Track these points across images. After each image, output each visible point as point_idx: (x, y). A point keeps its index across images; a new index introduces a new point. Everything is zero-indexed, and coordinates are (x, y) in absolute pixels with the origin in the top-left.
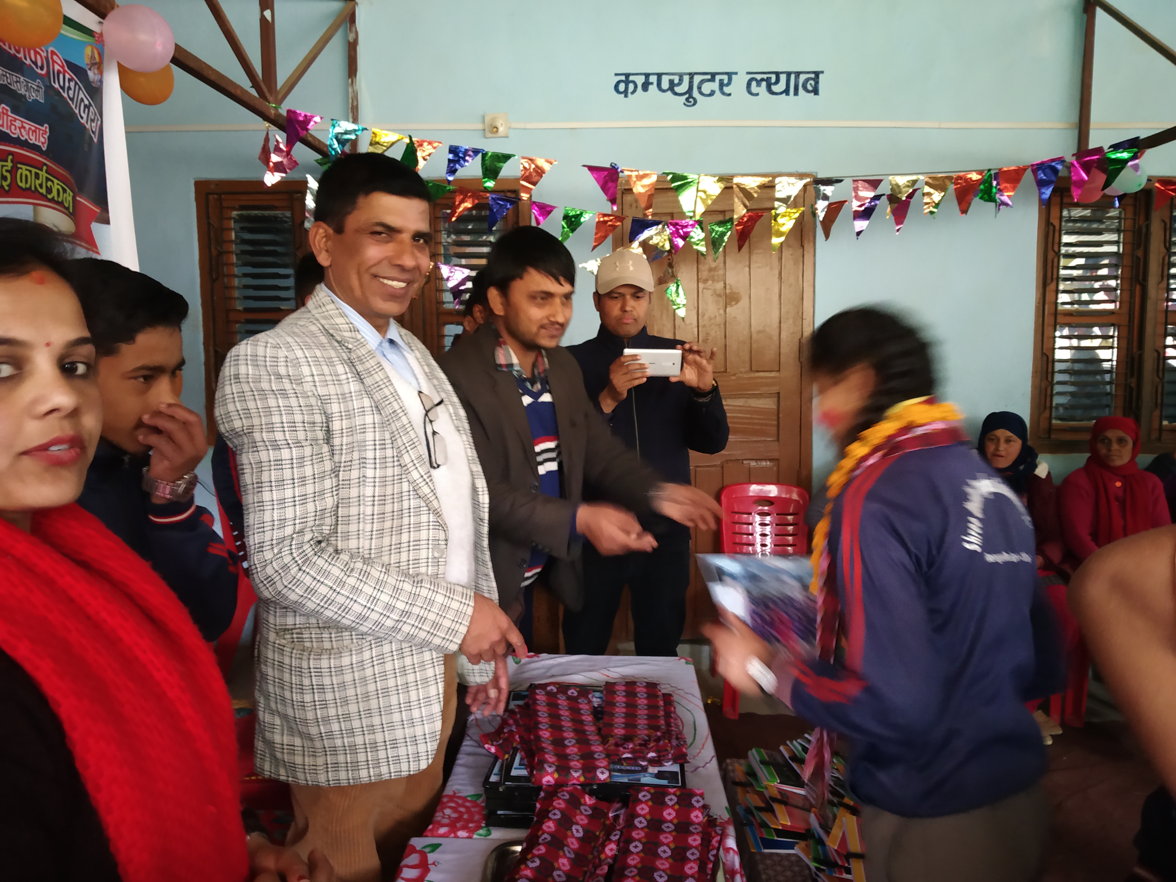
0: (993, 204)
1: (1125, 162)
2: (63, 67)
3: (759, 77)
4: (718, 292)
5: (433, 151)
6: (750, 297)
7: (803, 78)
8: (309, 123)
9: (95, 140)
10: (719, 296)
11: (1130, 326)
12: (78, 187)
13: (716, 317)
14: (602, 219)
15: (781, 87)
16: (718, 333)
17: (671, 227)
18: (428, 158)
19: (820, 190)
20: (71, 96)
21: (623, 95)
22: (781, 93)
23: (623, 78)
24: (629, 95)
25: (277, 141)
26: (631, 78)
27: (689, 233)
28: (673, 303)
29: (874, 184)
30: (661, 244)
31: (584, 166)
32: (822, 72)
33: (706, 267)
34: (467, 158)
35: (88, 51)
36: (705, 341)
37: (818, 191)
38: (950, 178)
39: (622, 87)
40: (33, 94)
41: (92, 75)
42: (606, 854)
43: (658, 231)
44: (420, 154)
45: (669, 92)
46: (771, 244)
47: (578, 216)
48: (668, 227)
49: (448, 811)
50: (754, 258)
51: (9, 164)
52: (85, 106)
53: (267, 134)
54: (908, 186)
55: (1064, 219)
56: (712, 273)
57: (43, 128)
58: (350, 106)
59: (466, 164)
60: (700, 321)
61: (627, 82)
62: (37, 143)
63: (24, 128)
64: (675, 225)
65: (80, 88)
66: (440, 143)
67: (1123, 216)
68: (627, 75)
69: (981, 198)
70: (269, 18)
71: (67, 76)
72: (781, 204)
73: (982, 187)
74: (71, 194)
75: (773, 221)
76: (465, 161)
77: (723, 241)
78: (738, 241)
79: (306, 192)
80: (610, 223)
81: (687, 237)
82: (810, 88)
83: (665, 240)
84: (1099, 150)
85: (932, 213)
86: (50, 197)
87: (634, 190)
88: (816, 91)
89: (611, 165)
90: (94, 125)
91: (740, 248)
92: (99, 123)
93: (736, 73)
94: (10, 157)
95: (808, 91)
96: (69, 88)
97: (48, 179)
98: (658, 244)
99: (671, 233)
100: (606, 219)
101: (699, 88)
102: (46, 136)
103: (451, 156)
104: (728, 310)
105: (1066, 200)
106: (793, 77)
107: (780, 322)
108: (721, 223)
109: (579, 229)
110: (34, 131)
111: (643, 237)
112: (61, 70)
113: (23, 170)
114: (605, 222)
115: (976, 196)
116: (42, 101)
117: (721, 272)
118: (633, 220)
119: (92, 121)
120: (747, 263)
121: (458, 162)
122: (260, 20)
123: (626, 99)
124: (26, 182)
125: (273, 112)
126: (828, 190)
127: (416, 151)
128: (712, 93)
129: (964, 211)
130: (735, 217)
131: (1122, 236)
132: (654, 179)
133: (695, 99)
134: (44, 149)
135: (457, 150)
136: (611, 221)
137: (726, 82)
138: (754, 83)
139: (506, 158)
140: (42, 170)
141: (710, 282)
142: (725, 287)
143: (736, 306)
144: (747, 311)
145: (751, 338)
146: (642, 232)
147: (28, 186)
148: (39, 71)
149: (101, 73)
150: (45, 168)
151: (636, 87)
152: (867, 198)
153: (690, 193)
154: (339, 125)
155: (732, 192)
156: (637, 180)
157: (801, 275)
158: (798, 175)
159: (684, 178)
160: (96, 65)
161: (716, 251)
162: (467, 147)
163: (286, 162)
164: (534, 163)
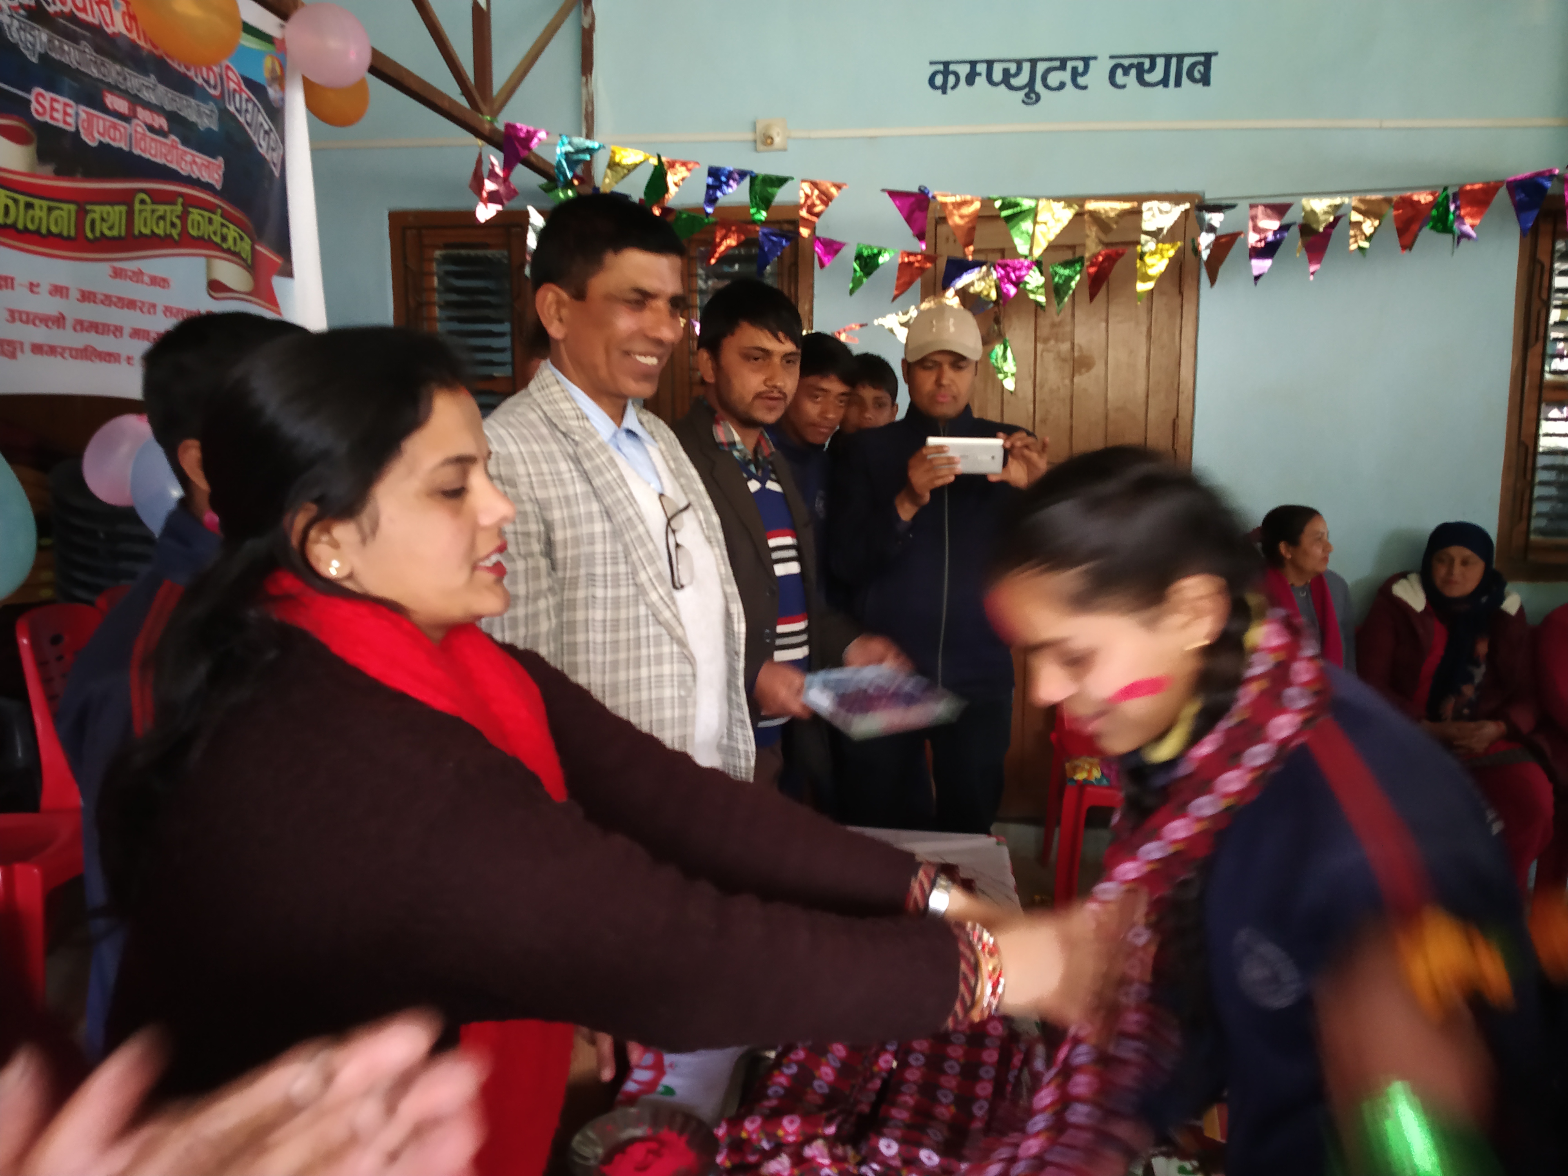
0: (1450, 236)
2: (239, 85)
3: (1127, 62)
4: (1063, 356)
5: (689, 174)
6: (1106, 363)
7: (1187, 62)
8: (532, 140)
9: (277, 173)
10: (1064, 360)
12: (257, 233)
13: (1059, 388)
14: (906, 260)
15: (1157, 75)
16: (1062, 411)
17: (1000, 269)
18: (680, 183)
19: (1203, 219)
20: (249, 121)
21: (940, 91)
22: (1156, 84)
23: (941, 67)
24: (949, 91)
25: (494, 163)
26: (952, 67)
27: (1023, 277)
28: (1000, 370)
29: (1278, 211)
30: (985, 293)
31: (884, 191)
32: (1215, 54)
33: (1047, 322)
34: (731, 183)
35: (268, 62)
36: (1044, 421)
37: (1201, 220)
38: (1389, 202)
39: (939, 80)
40: (206, 121)
41: (272, 93)
43: (982, 274)
44: (671, 178)
45: (1003, 86)
46: (1136, 291)
47: (875, 256)
48: (995, 269)
50: (1113, 309)
51: (179, 208)
52: (266, 132)
53: (480, 155)
54: (1326, 214)
55: (1555, 254)
56: (1056, 330)
57: (217, 162)
58: (585, 112)
59: (730, 190)
60: (1037, 394)
61: (946, 73)
62: (211, 181)
63: (194, 162)
64: (1004, 267)
65: (259, 110)
66: (698, 163)
68: (946, 64)
69: (1432, 228)
70: (483, 4)
71: (244, 96)
72: (1148, 238)
73: (1435, 212)
74: (250, 242)
75: (1138, 261)
76: (728, 186)
77: (1070, 288)
78: (1090, 288)
79: (528, 229)
80: (917, 264)
81: (1021, 282)
82: (1197, 76)
83: (990, 287)
85: (1360, 249)
86: (225, 246)
87: (950, 222)
88: (1205, 80)
89: (920, 189)
90: (275, 155)
91: (1092, 297)
92: (281, 153)
93: (1095, 58)
94: (180, 200)
95: (1196, 81)
97: (223, 225)
98: (981, 292)
99: (1000, 279)
100: (912, 259)
101: (1044, 79)
102: (221, 173)
103: (710, 180)
104: (1076, 379)
106: (1174, 61)
107: (1147, 396)
108: (1067, 264)
109: (876, 273)
110: (207, 167)
111: (960, 283)
112: (237, 88)
113: (195, 214)
114: (911, 263)
115: (1425, 225)
116: (215, 127)
117: (1068, 328)
118: (948, 260)
119: (273, 150)
120: (1104, 316)
121: (719, 188)
122: (472, 7)
123: (944, 96)
124: (199, 229)
125: (487, 126)
126: (1215, 219)
127: (666, 174)
128: (1062, 86)
129: (1407, 247)
130: (1087, 255)
132: (977, 205)
133: (1037, 94)
134: (218, 187)
135: (719, 173)
136: (918, 261)
137: (1081, 69)
138: (1119, 71)
139: (781, 181)
140: (214, 213)
141: (1052, 342)
142: (1073, 348)
143: (1085, 376)
144: (1102, 381)
145: (1107, 417)
146: (959, 276)
147: (200, 234)
148: (212, 91)
149: (282, 88)
150: (219, 211)
151: (958, 79)
152: (1270, 230)
153: (1026, 225)
154: (570, 143)
155: (1084, 221)
156: (954, 208)
157: (1177, 333)
158: (1175, 198)
159: (1017, 205)
160: (280, 80)
161: (1060, 301)
162: (730, 168)
163: (502, 190)
164: (818, 189)
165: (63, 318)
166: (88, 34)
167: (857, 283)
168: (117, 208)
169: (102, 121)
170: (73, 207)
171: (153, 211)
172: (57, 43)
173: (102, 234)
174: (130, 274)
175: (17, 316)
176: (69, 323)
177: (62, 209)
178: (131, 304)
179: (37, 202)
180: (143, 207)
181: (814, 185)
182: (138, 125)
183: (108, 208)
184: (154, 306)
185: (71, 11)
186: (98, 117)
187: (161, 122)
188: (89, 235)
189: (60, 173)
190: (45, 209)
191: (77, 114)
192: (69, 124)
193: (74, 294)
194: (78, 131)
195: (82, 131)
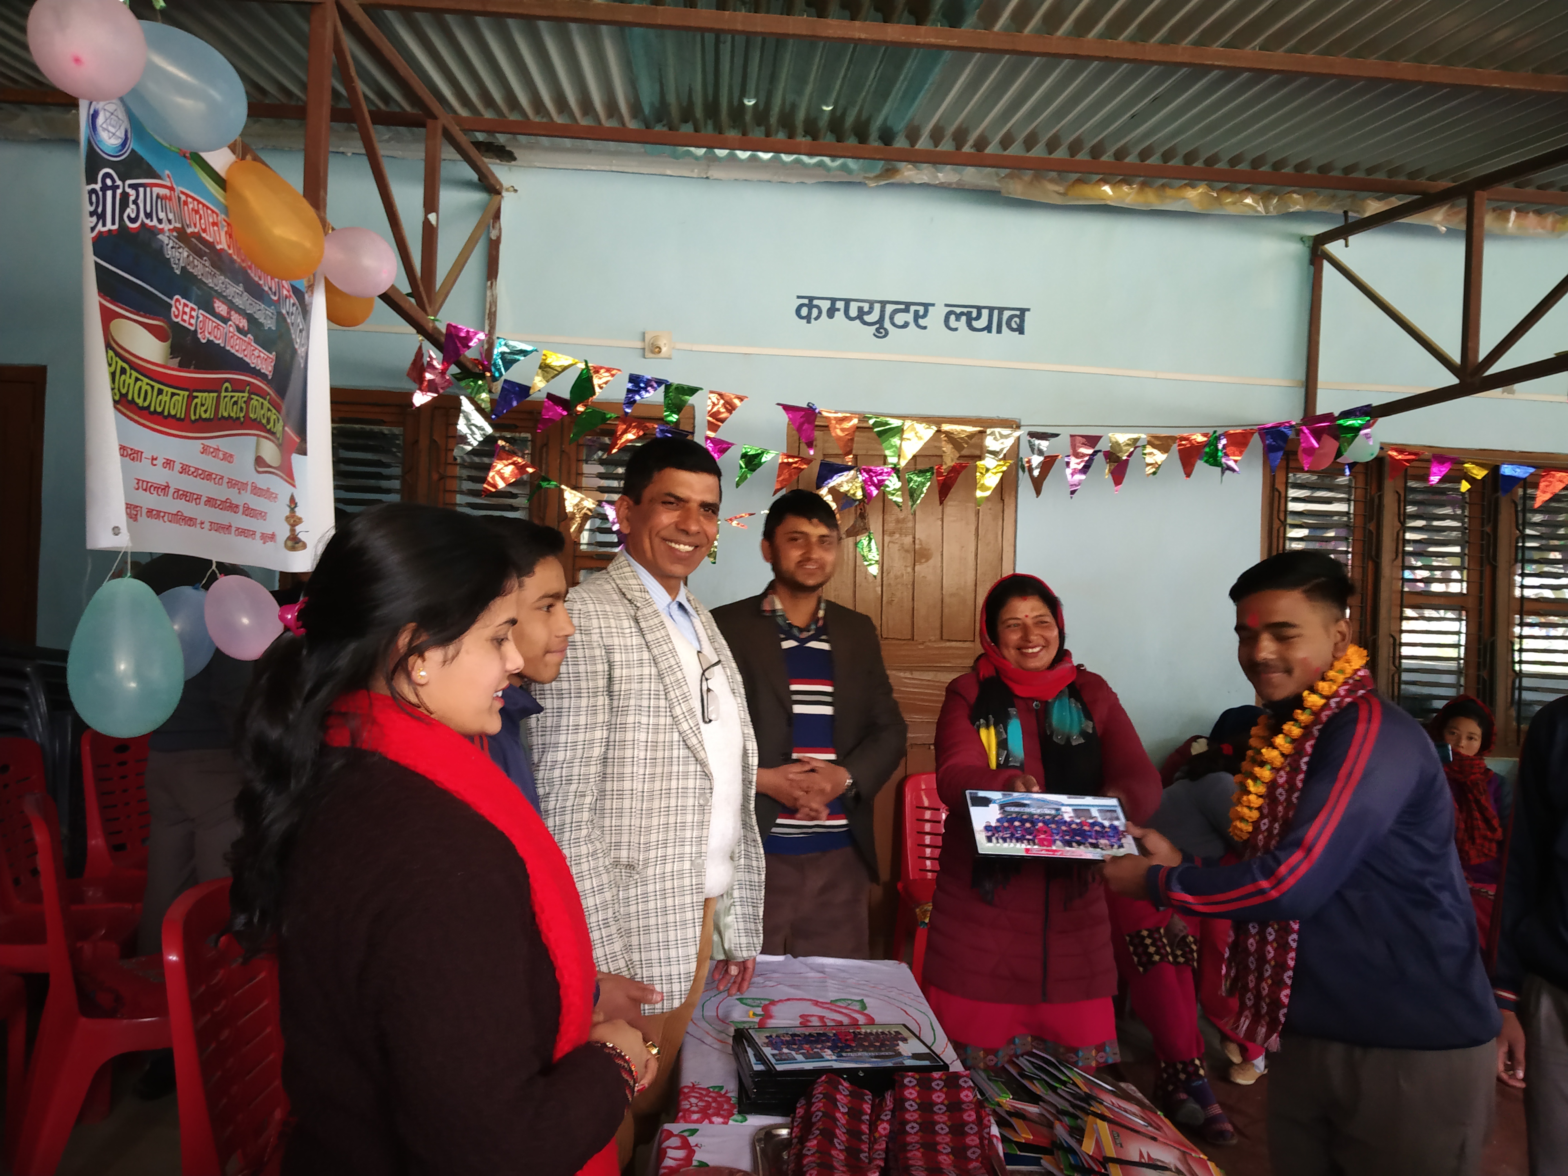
0: (1219, 469)
1: (1356, 430)
2: (288, 291)
3: (958, 310)
4: (906, 547)
5: (610, 378)
6: (942, 555)
7: (1007, 314)
8: (471, 340)
9: (301, 365)
10: (907, 551)
11: (1363, 608)
13: (903, 575)
14: (786, 461)
15: (982, 323)
16: (905, 594)
17: (864, 474)
18: (604, 386)
19: (1035, 444)
20: (292, 321)
21: (805, 321)
22: (983, 330)
23: (806, 301)
24: (813, 321)
25: (430, 357)
26: (815, 302)
27: (884, 480)
28: (864, 559)
29: (1092, 441)
30: (852, 492)
31: (778, 404)
32: (1028, 310)
33: (894, 517)
34: (649, 388)
36: (892, 604)
37: (1032, 446)
38: (1173, 439)
39: (804, 312)
40: (269, 322)
41: (306, 297)
42: (879, 1133)
43: (849, 477)
44: (596, 381)
45: (858, 321)
46: (976, 499)
47: (758, 456)
48: (861, 473)
49: (693, 1100)
51: (246, 395)
52: (300, 331)
53: (420, 348)
54: (1128, 445)
55: (1289, 485)
56: (900, 525)
57: (271, 356)
58: (487, 311)
59: (646, 395)
60: (885, 581)
61: (810, 306)
62: (266, 372)
63: (259, 356)
64: (868, 471)
65: (298, 313)
66: (619, 370)
67: (1353, 485)
68: (811, 299)
69: (1206, 462)
70: (434, 222)
71: (291, 300)
72: (989, 456)
73: (1207, 450)
74: (282, 423)
75: (978, 474)
76: (647, 391)
77: (922, 493)
78: (938, 493)
79: (458, 416)
80: (794, 465)
81: (882, 486)
82: (1014, 326)
83: (857, 488)
84: (1329, 417)
85: (1154, 473)
86: (268, 427)
87: (833, 434)
88: (1020, 330)
89: (808, 405)
90: (303, 349)
91: (939, 500)
92: (307, 347)
93: (933, 305)
94: (248, 388)
95: (1013, 330)
96: (292, 314)
97: (269, 410)
98: (848, 491)
99: (865, 482)
100: (791, 460)
101: (892, 318)
102: (273, 364)
103: (630, 385)
104: (917, 568)
105: (1292, 464)
106: (996, 312)
107: (976, 585)
108: (921, 472)
109: (758, 470)
110: (265, 360)
111: (833, 483)
112: (288, 295)
113: (256, 401)
114: (791, 464)
115: (1201, 459)
116: (274, 328)
117: (910, 525)
118: (822, 464)
119: (303, 345)
121: (638, 392)
122: (424, 223)
123: (808, 325)
124: (255, 412)
125: (431, 325)
126: (1044, 444)
127: (592, 377)
128: (906, 325)
129: (1188, 475)
131: (1352, 508)
132: (855, 421)
133: (886, 330)
134: (270, 377)
135: (639, 380)
136: (796, 463)
137: (921, 313)
138: (953, 317)
139: (693, 391)
140: (265, 399)
141: (897, 536)
142: (914, 542)
143: (925, 565)
144: (939, 571)
145: (942, 601)
146: (831, 478)
147: (256, 417)
148: (273, 297)
149: (312, 293)
150: (268, 397)
151: (820, 312)
152: (1084, 455)
153: (896, 441)
154: (506, 345)
155: (940, 440)
156: (837, 423)
157: (1000, 533)
158: (1013, 425)
159: (887, 424)
160: (311, 287)
161: (914, 502)
162: (648, 376)
163: (438, 380)
164: (723, 399)
165: (168, 487)
166: (207, 251)
167: (743, 478)
168: (212, 394)
169: (211, 323)
170: (187, 393)
171: (232, 397)
172: (191, 258)
173: (200, 416)
174: (212, 450)
175: (141, 483)
176: (171, 491)
177: (178, 395)
178: (208, 476)
179: (165, 389)
180: (226, 394)
181: (721, 395)
182: (230, 325)
183: (206, 394)
184: (222, 478)
185: (198, 233)
186: (210, 319)
187: (244, 323)
188: (193, 418)
189: (182, 366)
190: (169, 394)
191: (198, 317)
192: (191, 325)
193: (178, 467)
194: (196, 331)
195: (199, 331)
